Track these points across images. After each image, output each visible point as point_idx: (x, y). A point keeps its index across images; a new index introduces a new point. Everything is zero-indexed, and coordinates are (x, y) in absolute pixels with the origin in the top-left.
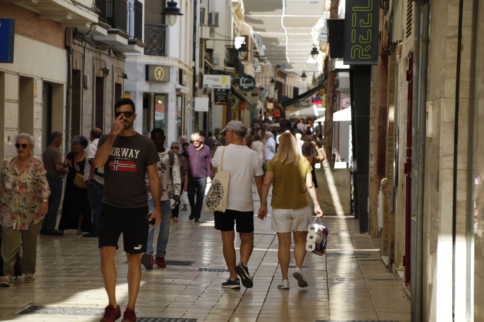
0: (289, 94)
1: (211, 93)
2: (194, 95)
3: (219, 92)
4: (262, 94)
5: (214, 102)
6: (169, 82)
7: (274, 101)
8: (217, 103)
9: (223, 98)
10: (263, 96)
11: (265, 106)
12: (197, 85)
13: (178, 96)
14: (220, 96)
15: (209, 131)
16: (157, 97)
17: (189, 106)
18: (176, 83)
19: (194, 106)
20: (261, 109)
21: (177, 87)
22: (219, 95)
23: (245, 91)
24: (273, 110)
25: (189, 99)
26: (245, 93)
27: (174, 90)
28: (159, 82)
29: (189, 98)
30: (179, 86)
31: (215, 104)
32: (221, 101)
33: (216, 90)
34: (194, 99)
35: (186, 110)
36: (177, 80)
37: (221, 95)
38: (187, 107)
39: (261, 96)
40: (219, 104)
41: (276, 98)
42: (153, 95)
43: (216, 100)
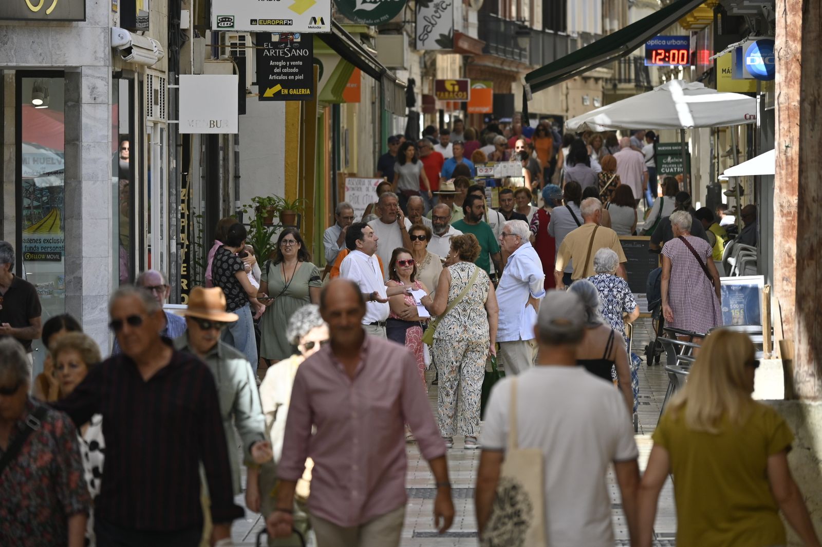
0: (526, 14)
1: (243, 53)
2: (175, 66)
3: (275, 45)
4: (421, 23)
5: (255, 90)
6: (81, 24)
7: (465, 45)
8: (269, 93)
9: (293, 71)
10: (427, 32)
11: (429, 69)
12: (186, 20)
13: (117, 76)
14: (280, 64)
15: (226, 211)
16: (27, 83)
17: (156, 115)
18: (111, 25)
19: (174, 113)
20: (411, 82)
21: (117, 42)
22: (278, 59)
23: (362, 22)
24: (462, 85)
25: (156, 85)
26: (365, 30)
27: (104, 53)
28: (43, 22)
29: (155, 82)
30: (125, 37)
31: (262, 98)
32: (286, 84)
33: (261, 38)
34: (177, 82)
35: (148, 130)
36: (114, 11)
37: (286, 60)
38: (148, 122)
39: (420, 31)
40: (278, 97)
41: (473, 33)
42: (10, 74)
43: (263, 82)
